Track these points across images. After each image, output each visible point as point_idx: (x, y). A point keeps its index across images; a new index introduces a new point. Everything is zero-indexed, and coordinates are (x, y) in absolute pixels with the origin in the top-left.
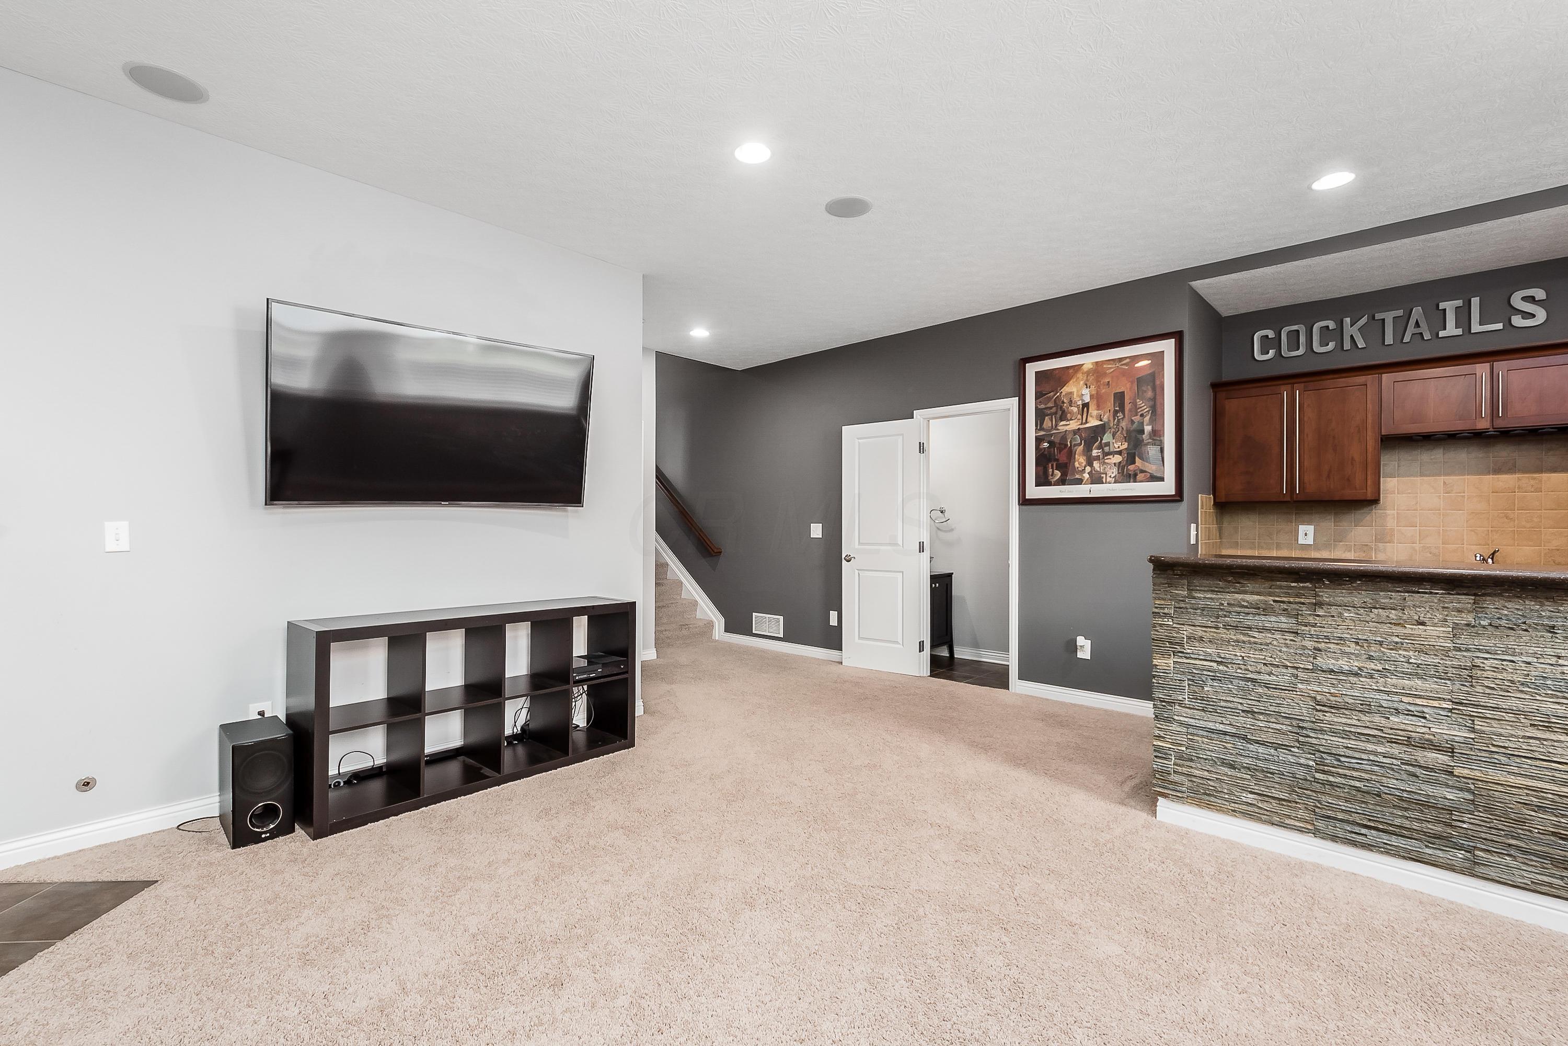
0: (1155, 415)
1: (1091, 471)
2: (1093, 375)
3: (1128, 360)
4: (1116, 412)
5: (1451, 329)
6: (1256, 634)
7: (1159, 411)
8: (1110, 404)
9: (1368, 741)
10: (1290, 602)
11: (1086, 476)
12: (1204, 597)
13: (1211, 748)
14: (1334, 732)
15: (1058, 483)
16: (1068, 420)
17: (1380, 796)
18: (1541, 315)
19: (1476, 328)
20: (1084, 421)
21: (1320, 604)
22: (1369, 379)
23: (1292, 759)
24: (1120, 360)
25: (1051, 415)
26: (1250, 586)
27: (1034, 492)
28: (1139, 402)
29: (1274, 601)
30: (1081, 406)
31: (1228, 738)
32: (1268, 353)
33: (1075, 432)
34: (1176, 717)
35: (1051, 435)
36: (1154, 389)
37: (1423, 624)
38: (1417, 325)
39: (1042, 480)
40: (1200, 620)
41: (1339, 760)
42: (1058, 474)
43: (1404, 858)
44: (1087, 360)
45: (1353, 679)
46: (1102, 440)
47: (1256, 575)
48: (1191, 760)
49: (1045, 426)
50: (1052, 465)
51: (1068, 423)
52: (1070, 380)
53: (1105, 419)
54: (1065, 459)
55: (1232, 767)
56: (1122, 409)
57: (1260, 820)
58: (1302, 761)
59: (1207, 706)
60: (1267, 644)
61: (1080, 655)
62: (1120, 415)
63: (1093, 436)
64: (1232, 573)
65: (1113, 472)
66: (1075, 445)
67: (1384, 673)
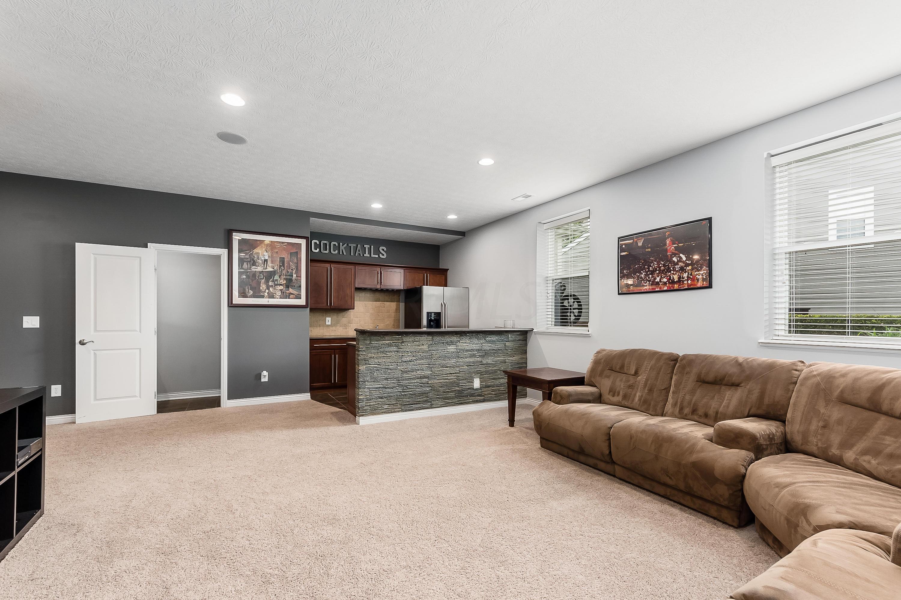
0: (298, 270)
1: (269, 292)
2: (270, 247)
3: (286, 244)
4: (280, 266)
5: (367, 255)
6: (388, 353)
7: (299, 268)
8: (278, 262)
9: (413, 380)
10: (396, 342)
11: (266, 294)
12: (375, 343)
13: (376, 394)
14: (406, 379)
15: (252, 297)
16: (257, 266)
17: (415, 394)
18: (385, 255)
19: (372, 256)
20: (265, 268)
21: (403, 342)
22: (352, 267)
23: (397, 390)
24: (283, 243)
25: (248, 262)
26: (387, 338)
27: (237, 300)
28: (291, 263)
29: (393, 342)
30: (263, 261)
31: (381, 389)
32: (317, 250)
33: (261, 272)
34: (366, 386)
35: (248, 272)
36: (297, 258)
37: (423, 345)
38: (359, 251)
39: (243, 294)
40: (373, 351)
41: (407, 387)
42: (251, 292)
43: (420, 409)
44: (268, 239)
45: (410, 363)
46: (274, 278)
47: (388, 334)
48: (371, 400)
49: (244, 267)
50: (248, 287)
51: (257, 267)
52: (258, 247)
53: (275, 268)
54: (255, 285)
55: (382, 398)
56: (283, 265)
57: (389, 413)
58: (399, 390)
59: (375, 380)
60: (391, 356)
61: (263, 380)
62: (282, 268)
63: (270, 275)
64: (382, 334)
65: (279, 293)
66: (260, 279)
67: (416, 360)
